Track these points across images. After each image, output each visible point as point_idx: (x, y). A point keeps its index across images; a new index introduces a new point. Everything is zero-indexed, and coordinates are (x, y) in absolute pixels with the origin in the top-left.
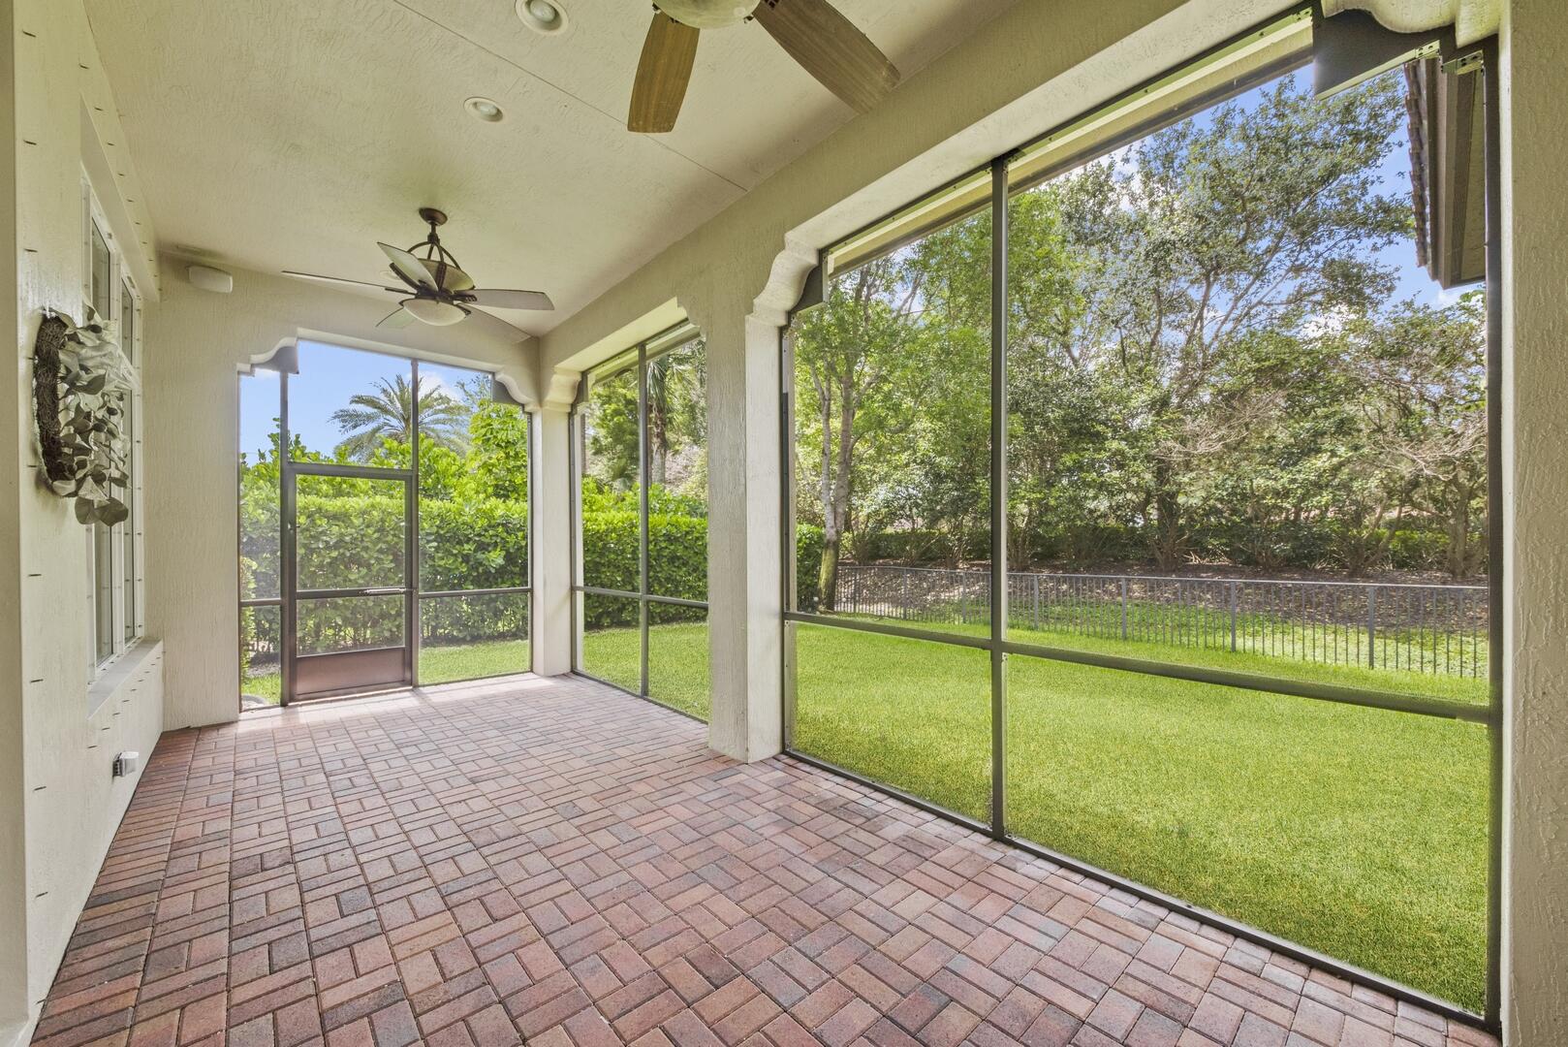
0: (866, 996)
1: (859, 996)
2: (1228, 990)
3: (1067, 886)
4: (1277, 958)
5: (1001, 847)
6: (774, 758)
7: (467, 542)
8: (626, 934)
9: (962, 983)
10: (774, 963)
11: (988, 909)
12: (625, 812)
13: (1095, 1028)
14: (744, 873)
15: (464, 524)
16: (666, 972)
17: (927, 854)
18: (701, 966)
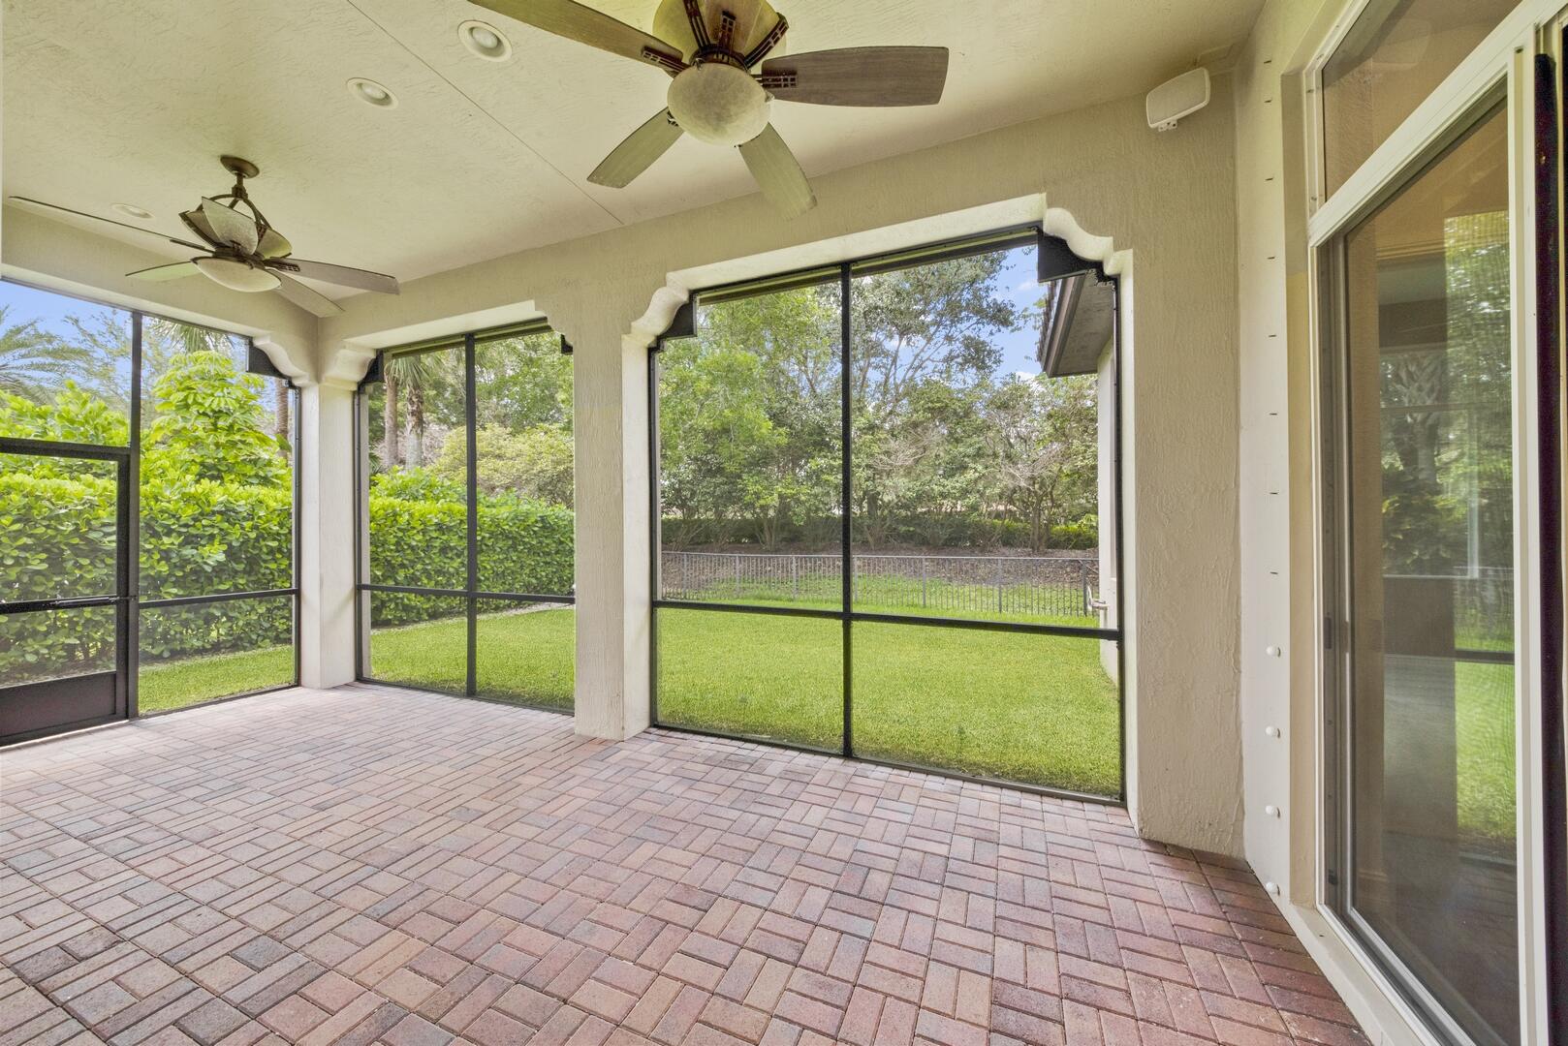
0: (815, 883)
1: (810, 884)
2: (1010, 819)
3: (903, 780)
4: (1025, 795)
5: (852, 764)
6: (644, 732)
7: (168, 534)
8: (602, 897)
9: (870, 856)
10: (739, 882)
11: (864, 805)
12: (527, 803)
13: (955, 859)
14: (677, 827)
15: (162, 511)
16: (657, 913)
17: (807, 779)
18: (684, 901)
